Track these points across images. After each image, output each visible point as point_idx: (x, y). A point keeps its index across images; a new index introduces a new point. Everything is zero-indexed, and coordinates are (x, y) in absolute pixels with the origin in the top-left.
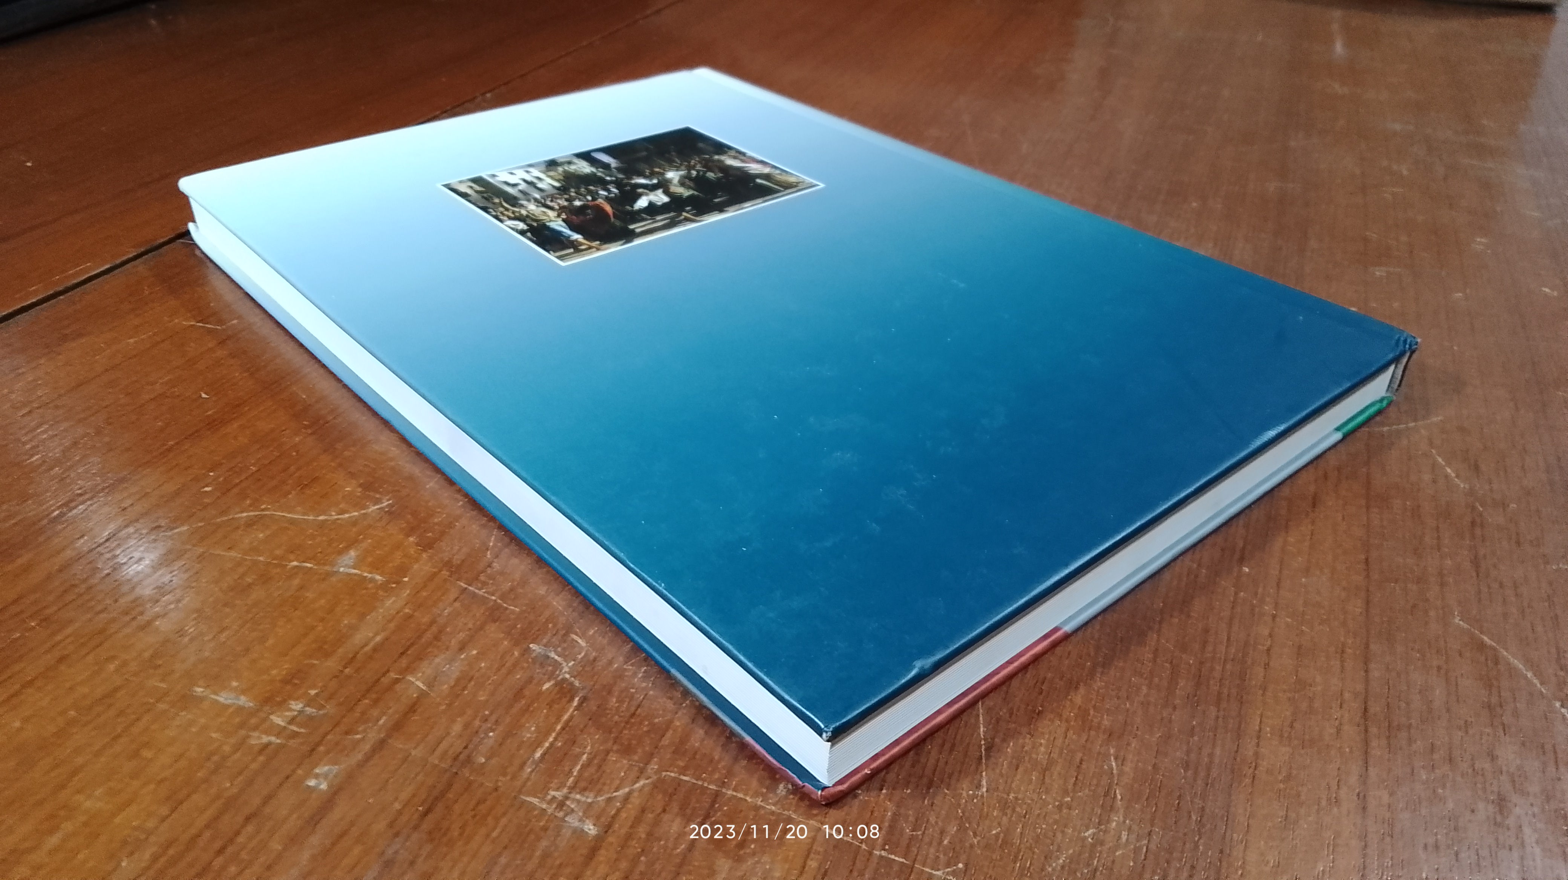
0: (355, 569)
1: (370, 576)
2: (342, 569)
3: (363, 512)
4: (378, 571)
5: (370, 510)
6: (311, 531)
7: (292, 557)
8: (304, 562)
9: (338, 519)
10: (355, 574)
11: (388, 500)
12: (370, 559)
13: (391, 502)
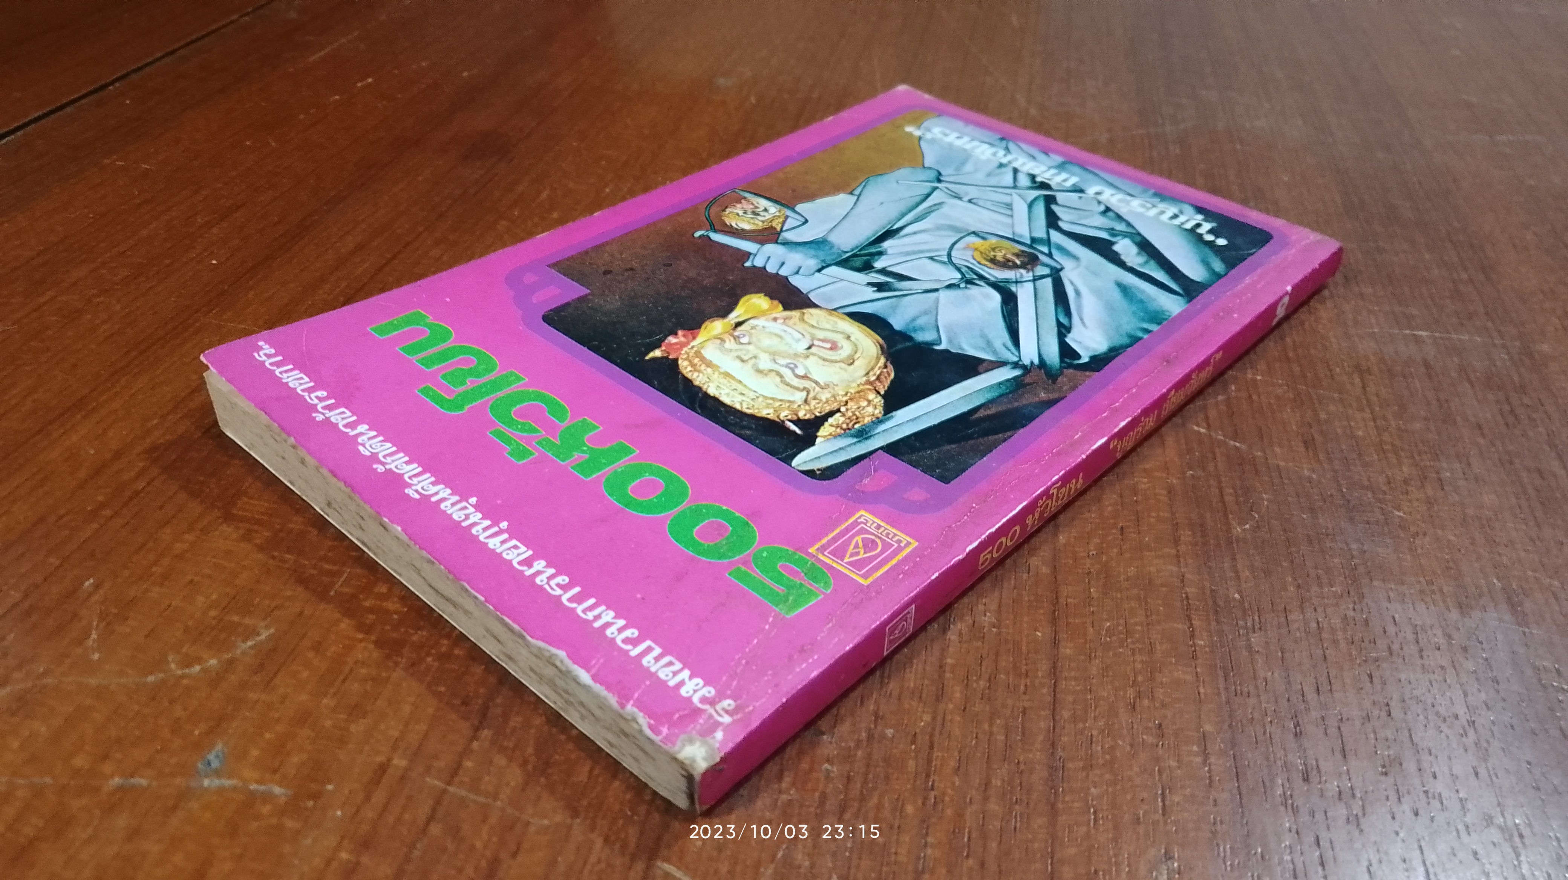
0: (230, 777)
1: (262, 788)
2: (206, 783)
3: (227, 656)
4: (277, 777)
5: (239, 652)
6: (136, 708)
7: (107, 768)
8: (132, 776)
9: (182, 677)
10: (235, 789)
11: (267, 627)
12: (255, 753)
13: (272, 631)
